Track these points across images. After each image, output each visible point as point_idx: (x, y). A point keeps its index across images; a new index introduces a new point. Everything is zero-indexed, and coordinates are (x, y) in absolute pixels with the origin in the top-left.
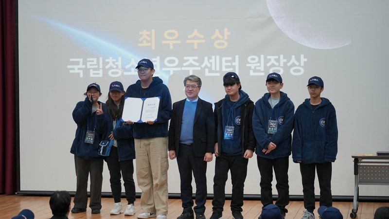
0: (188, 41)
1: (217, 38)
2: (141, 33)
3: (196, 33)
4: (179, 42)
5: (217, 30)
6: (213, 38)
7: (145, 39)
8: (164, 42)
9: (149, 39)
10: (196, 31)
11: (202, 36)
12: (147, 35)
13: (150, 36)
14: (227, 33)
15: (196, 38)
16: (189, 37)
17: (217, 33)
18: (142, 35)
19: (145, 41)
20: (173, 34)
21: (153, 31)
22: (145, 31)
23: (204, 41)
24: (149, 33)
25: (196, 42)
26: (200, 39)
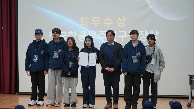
0: (104, 23)
1: (120, 22)
2: (80, 19)
3: (108, 19)
4: (100, 23)
5: (119, 18)
6: (117, 21)
7: (82, 22)
8: (92, 24)
9: (84, 22)
10: (108, 18)
11: (112, 21)
12: (84, 20)
13: (85, 20)
14: (124, 19)
15: (108, 21)
16: (105, 21)
17: (119, 19)
18: (81, 20)
19: (82, 23)
20: (97, 20)
21: (87, 18)
22: (82, 18)
23: (113, 23)
24: (84, 19)
25: (108, 24)
26: (111, 22)
